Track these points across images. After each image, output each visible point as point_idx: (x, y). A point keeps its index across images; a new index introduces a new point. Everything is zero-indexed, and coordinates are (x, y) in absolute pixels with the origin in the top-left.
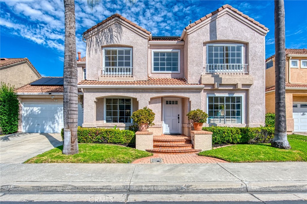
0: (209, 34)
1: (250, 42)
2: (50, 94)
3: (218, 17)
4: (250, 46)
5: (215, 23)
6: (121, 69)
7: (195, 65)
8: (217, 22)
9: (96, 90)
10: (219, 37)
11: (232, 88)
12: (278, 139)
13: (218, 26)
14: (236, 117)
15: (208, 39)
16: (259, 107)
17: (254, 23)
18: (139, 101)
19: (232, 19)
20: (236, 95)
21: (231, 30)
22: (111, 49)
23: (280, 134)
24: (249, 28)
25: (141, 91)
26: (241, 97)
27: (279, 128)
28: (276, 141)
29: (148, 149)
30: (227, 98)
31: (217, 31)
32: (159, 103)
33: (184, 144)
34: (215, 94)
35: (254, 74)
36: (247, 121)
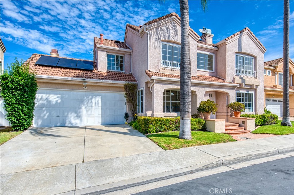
0: (238, 47)
1: (258, 56)
2: (83, 80)
3: (243, 35)
4: (258, 59)
5: (241, 39)
6: (171, 63)
7: (230, 69)
8: (242, 39)
9: (165, 82)
10: (243, 51)
11: (249, 87)
12: (286, 121)
13: (242, 42)
14: (247, 107)
15: (237, 51)
16: (262, 101)
17: (260, 44)
18: (198, 94)
19: (250, 39)
20: (250, 92)
21: (249, 46)
22: (168, 44)
23: (287, 118)
24: (257, 47)
25: (199, 85)
26: (252, 94)
27: (287, 114)
28: (285, 122)
29: (222, 132)
30: (246, 94)
31: (242, 45)
32: (208, 96)
33: (238, 127)
34: (240, 90)
35: (259, 78)
36: (256, 111)
